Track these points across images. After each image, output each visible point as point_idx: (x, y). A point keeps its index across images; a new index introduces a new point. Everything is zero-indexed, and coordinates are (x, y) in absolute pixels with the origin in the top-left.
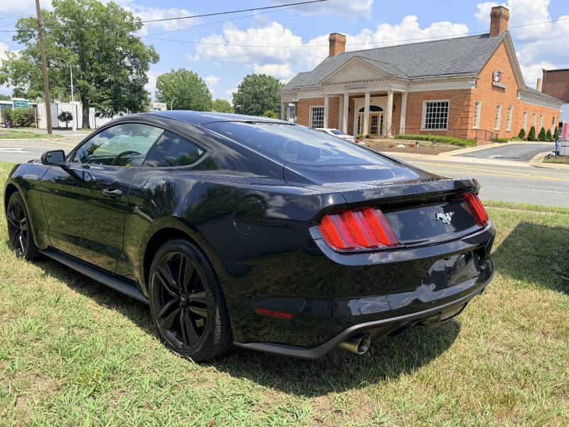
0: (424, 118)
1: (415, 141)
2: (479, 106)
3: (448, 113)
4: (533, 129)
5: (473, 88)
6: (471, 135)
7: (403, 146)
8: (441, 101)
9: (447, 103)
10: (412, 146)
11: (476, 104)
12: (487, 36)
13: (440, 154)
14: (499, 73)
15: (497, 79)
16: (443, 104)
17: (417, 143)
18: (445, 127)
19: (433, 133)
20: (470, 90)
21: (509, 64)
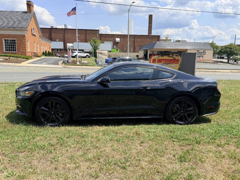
0: (4, 46)
1: (9, 57)
2: (28, 42)
3: (16, 44)
4: (46, 51)
5: (26, 34)
6: (28, 54)
7: (2, 60)
8: (12, 39)
9: (15, 41)
10: (6, 59)
11: (28, 41)
12: (26, 12)
13: (22, 63)
14: (34, 29)
15: (33, 31)
16: (13, 40)
17: (9, 58)
18: (15, 50)
19: (12, 53)
20: (25, 35)
21: (35, 25)
